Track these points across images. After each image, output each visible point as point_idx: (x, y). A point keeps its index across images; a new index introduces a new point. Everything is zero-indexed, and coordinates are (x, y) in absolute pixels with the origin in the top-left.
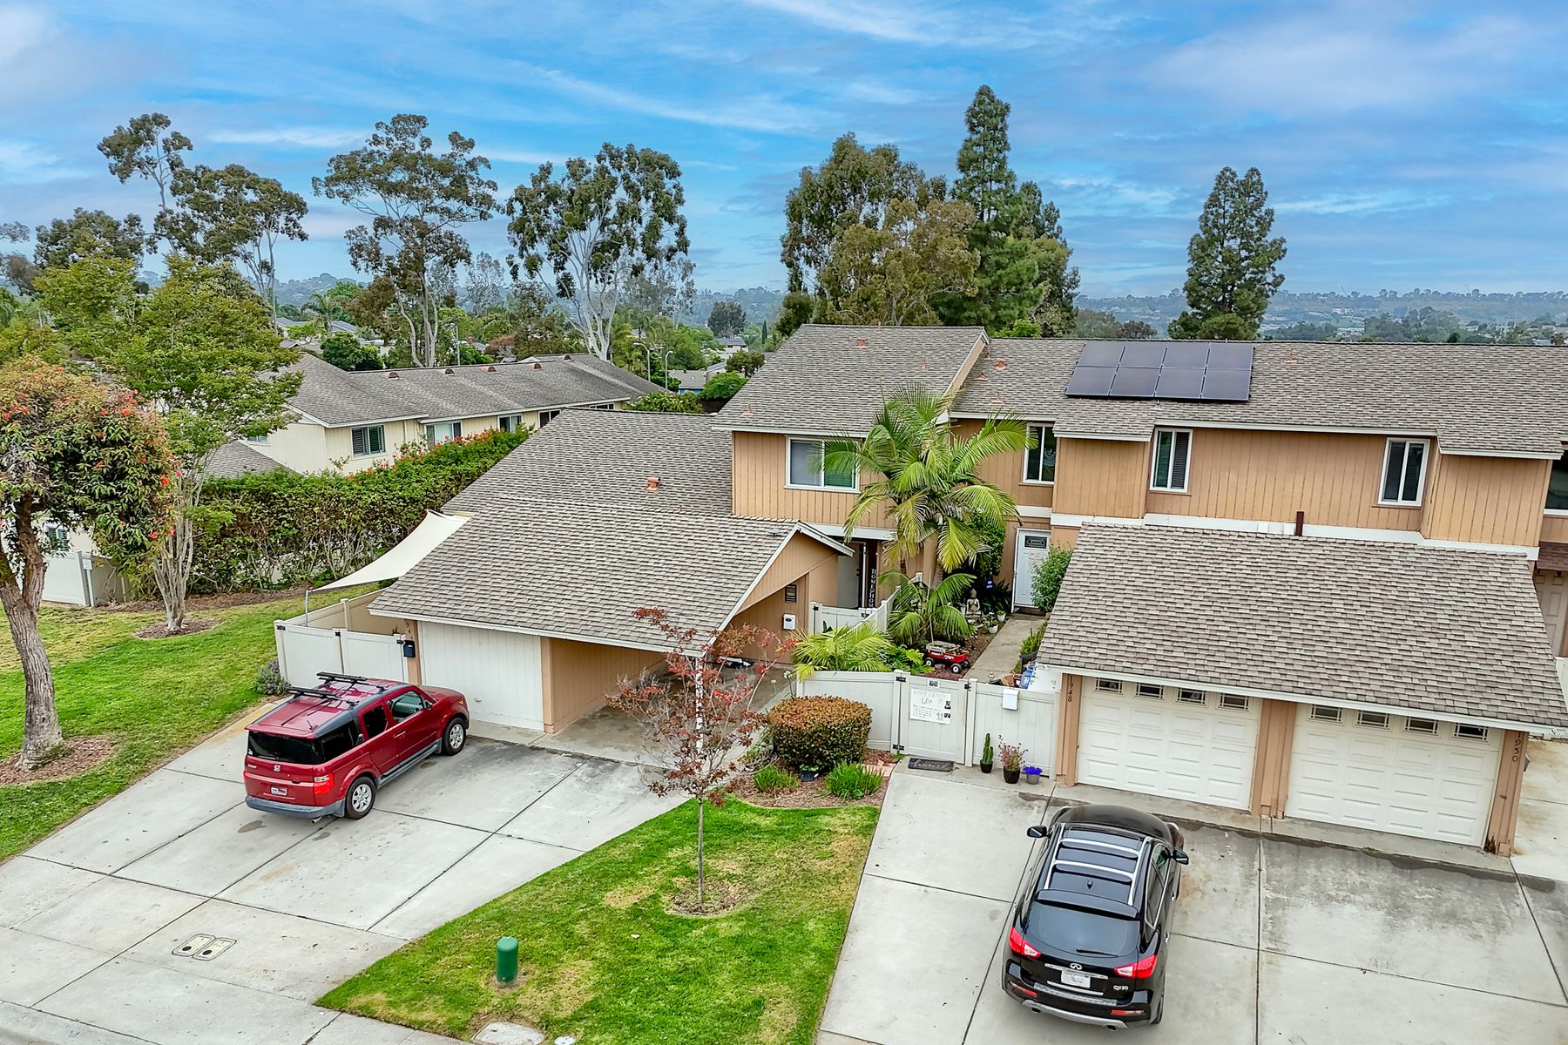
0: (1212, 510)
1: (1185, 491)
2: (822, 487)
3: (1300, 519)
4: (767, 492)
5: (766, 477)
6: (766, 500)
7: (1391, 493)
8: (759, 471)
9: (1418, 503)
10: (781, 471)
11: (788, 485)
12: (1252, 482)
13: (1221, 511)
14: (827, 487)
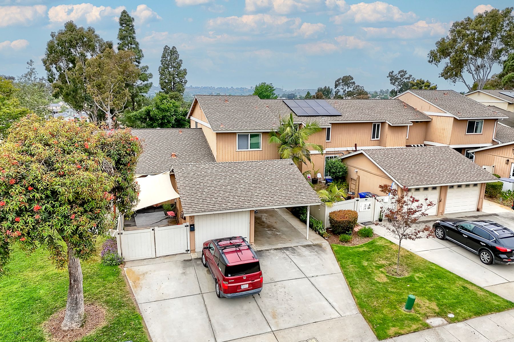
0: (336, 146)
1: (330, 141)
2: (249, 149)
3: (356, 145)
4: (229, 153)
5: (229, 148)
6: (229, 156)
7: (373, 137)
8: (226, 146)
9: (379, 139)
10: (235, 145)
11: (237, 150)
12: (345, 137)
13: (338, 146)
14: (251, 149)
